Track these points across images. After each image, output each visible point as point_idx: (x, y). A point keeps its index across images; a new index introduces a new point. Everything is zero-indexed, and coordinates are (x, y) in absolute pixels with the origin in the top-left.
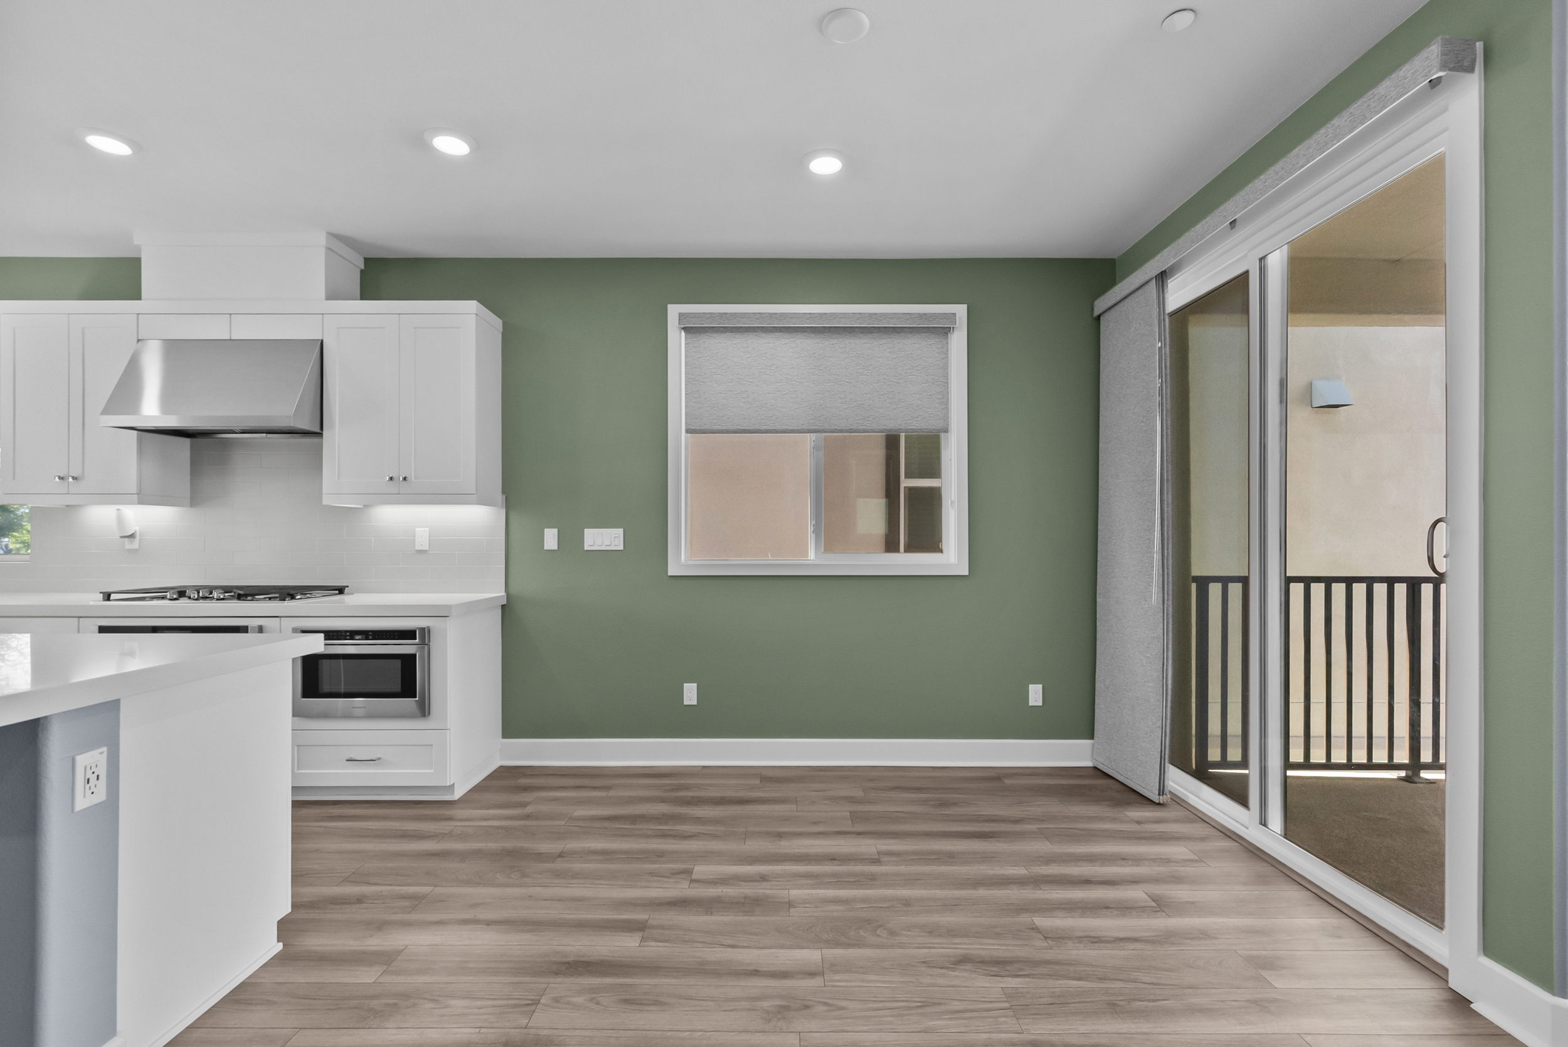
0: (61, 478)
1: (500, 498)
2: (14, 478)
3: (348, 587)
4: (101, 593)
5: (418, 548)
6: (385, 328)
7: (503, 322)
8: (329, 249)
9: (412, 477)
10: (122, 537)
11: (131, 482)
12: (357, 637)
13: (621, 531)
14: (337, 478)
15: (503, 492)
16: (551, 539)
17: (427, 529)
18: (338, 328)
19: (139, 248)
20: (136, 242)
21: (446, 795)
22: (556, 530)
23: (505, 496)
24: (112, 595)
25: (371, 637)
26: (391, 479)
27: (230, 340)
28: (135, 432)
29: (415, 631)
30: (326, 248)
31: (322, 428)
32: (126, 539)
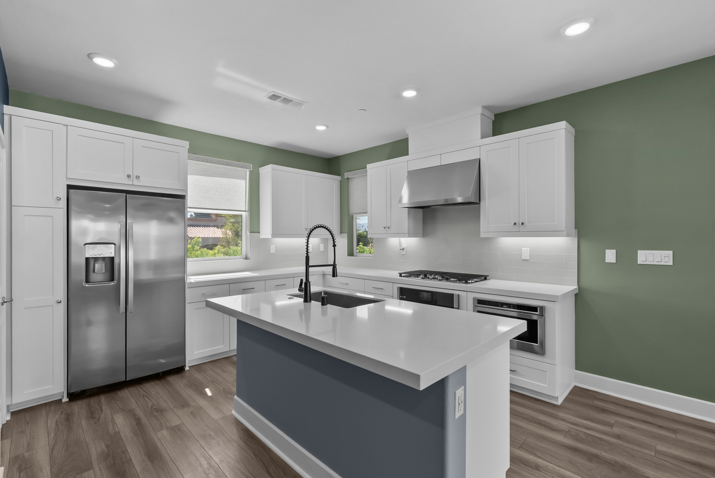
0: (384, 228)
1: (574, 231)
2: (371, 228)
3: (488, 276)
4: (399, 273)
5: (523, 258)
6: (511, 147)
7: (575, 130)
8: (482, 114)
9: (526, 223)
10: (400, 249)
11: (406, 229)
12: (504, 306)
13: (670, 253)
14: (487, 225)
15: (576, 228)
16: (611, 256)
17: (529, 249)
18: (487, 151)
19: (408, 135)
20: (407, 133)
21: (553, 400)
22: (615, 251)
23: (577, 230)
24: (402, 274)
25: (512, 307)
26: (515, 224)
27: (441, 165)
28: (407, 208)
29: (537, 308)
30: (481, 114)
31: (480, 201)
32: (401, 250)
